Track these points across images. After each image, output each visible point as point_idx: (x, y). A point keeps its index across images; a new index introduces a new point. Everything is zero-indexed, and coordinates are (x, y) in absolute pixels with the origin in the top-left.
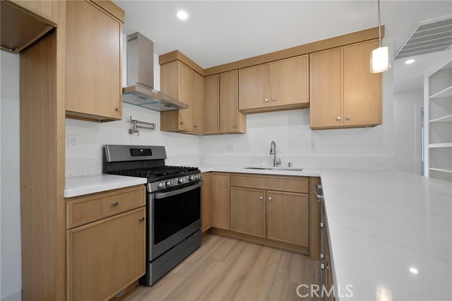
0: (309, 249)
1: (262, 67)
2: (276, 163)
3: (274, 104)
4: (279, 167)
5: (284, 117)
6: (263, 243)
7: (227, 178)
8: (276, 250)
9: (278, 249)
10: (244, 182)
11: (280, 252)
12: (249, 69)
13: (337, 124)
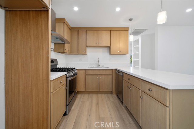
0: (112, 92)
1: (96, 31)
2: (98, 65)
3: (99, 45)
4: (100, 67)
5: (101, 50)
6: (97, 93)
7: (84, 71)
8: (102, 94)
9: (103, 94)
10: (91, 72)
11: (104, 95)
12: (91, 31)
13: (118, 53)
